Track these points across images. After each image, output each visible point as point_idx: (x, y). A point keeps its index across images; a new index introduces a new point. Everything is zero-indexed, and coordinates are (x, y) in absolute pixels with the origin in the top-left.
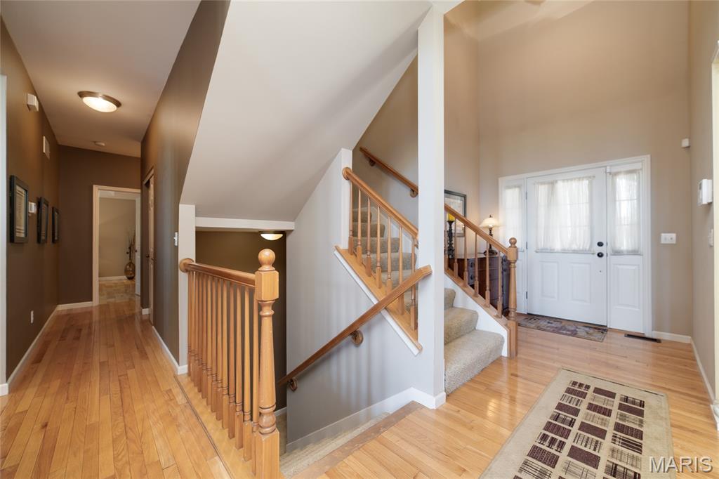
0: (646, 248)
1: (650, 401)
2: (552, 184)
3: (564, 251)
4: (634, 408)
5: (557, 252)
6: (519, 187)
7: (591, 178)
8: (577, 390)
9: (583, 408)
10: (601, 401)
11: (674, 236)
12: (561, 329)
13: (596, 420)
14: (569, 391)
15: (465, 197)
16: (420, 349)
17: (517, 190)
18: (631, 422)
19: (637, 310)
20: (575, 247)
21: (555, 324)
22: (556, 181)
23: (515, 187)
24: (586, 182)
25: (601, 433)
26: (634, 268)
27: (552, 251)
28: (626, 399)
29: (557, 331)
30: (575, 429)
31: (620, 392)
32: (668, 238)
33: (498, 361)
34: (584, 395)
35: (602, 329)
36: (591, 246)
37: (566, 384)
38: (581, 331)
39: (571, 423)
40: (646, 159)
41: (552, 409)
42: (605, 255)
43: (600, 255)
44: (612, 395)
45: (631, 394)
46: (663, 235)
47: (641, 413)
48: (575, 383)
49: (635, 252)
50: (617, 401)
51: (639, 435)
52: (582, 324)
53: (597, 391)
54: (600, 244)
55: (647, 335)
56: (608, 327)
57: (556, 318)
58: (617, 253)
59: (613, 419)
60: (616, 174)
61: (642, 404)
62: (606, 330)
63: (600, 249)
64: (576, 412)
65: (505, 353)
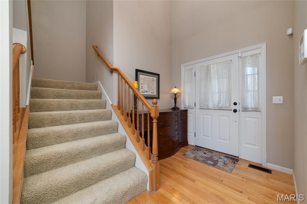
0: (263, 107)
2: (208, 66)
3: (215, 108)
5: (211, 109)
6: (191, 69)
7: (230, 61)
11: (281, 97)
12: (208, 159)
15: (158, 75)
17: (190, 71)
19: (258, 148)
20: (220, 105)
21: (207, 155)
22: (210, 65)
23: (189, 69)
26: (255, 120)
27: (208, 108)
29: (206, 161)
32: (278, 99)
35: (235, 159)
36: (230, 105)
42: (238, 111)
43: (235, 111)
46: (274, 97)
49: (256, 110)
52: (224, 155)
54: (235, 104)
56: (240, 158)
57: (210, 150)
58: (245, 110)
62: (237, 160)
63: (235, 107)
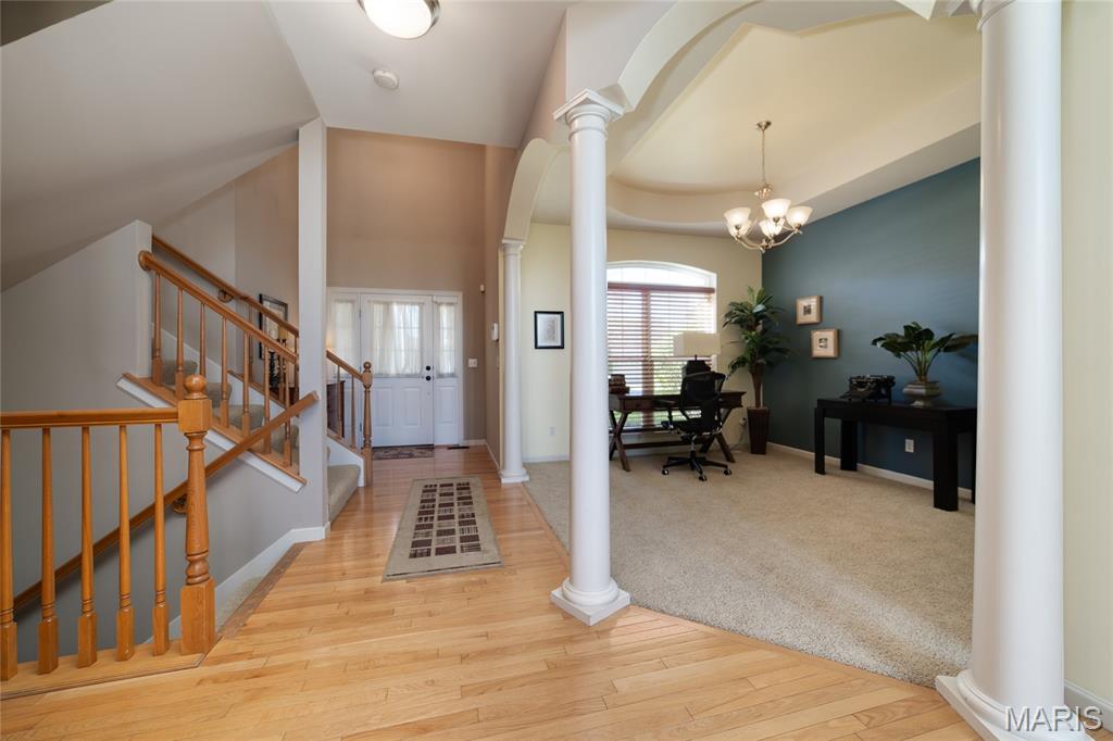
0: (460, 372)
1: (472, 481)
2: (388, 305)
3: (399, 376)
4: (464, 487)
5: (393, 377)
6: (352, 302)
7: (421, 305)
8: (429, 489)
9: (437, 497)
10: (446, 490)
12: (400, 454)
13: (447, 500)
14: (424, 491)
15: (286, 306)
16: (304, 482)
17: (349, 305)
18: (465, 494)
20: (408, 371)
21: (393, 452)
22: (392, 303)
23: (348, 301)
24: (417, 308)
25: (452, 505)
26: (451, 389)
27: (387, 376)
28: (459, 484)
29: (396, 457)
30: (437, 508)
31: (455, 482)
32: (474, 363)
33: (356, 492)
34: (435, 491)
35: (430, 447)
36: (421, 370)
37: (421, 488)
38: (416, 452)
39: (433, 506)
40: (460, 295)
41: (418, 504)
42: (432, 377)
43: (428, 378)
44: (451, 485)
45: (462, 481)
46: (471, 360)
47: (468, 488)
48: (426, 486)
49: (452, 375)
50: (455, 487)
51: (470, 498)
52: (415, 447)
53: (441, 486)
54: (428, 368)
55: (461, 445)
56: (435, 444)
58: (441, 376)
59: (455, 496)
60: (440, 304)
61: (468, 484)
62: (433, 448)
63: (427, 373)
64: (434, 500)
65: (361, 483)
